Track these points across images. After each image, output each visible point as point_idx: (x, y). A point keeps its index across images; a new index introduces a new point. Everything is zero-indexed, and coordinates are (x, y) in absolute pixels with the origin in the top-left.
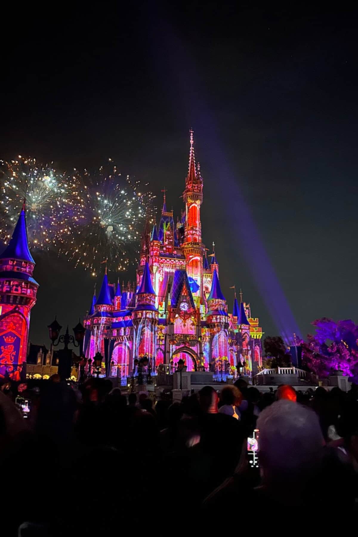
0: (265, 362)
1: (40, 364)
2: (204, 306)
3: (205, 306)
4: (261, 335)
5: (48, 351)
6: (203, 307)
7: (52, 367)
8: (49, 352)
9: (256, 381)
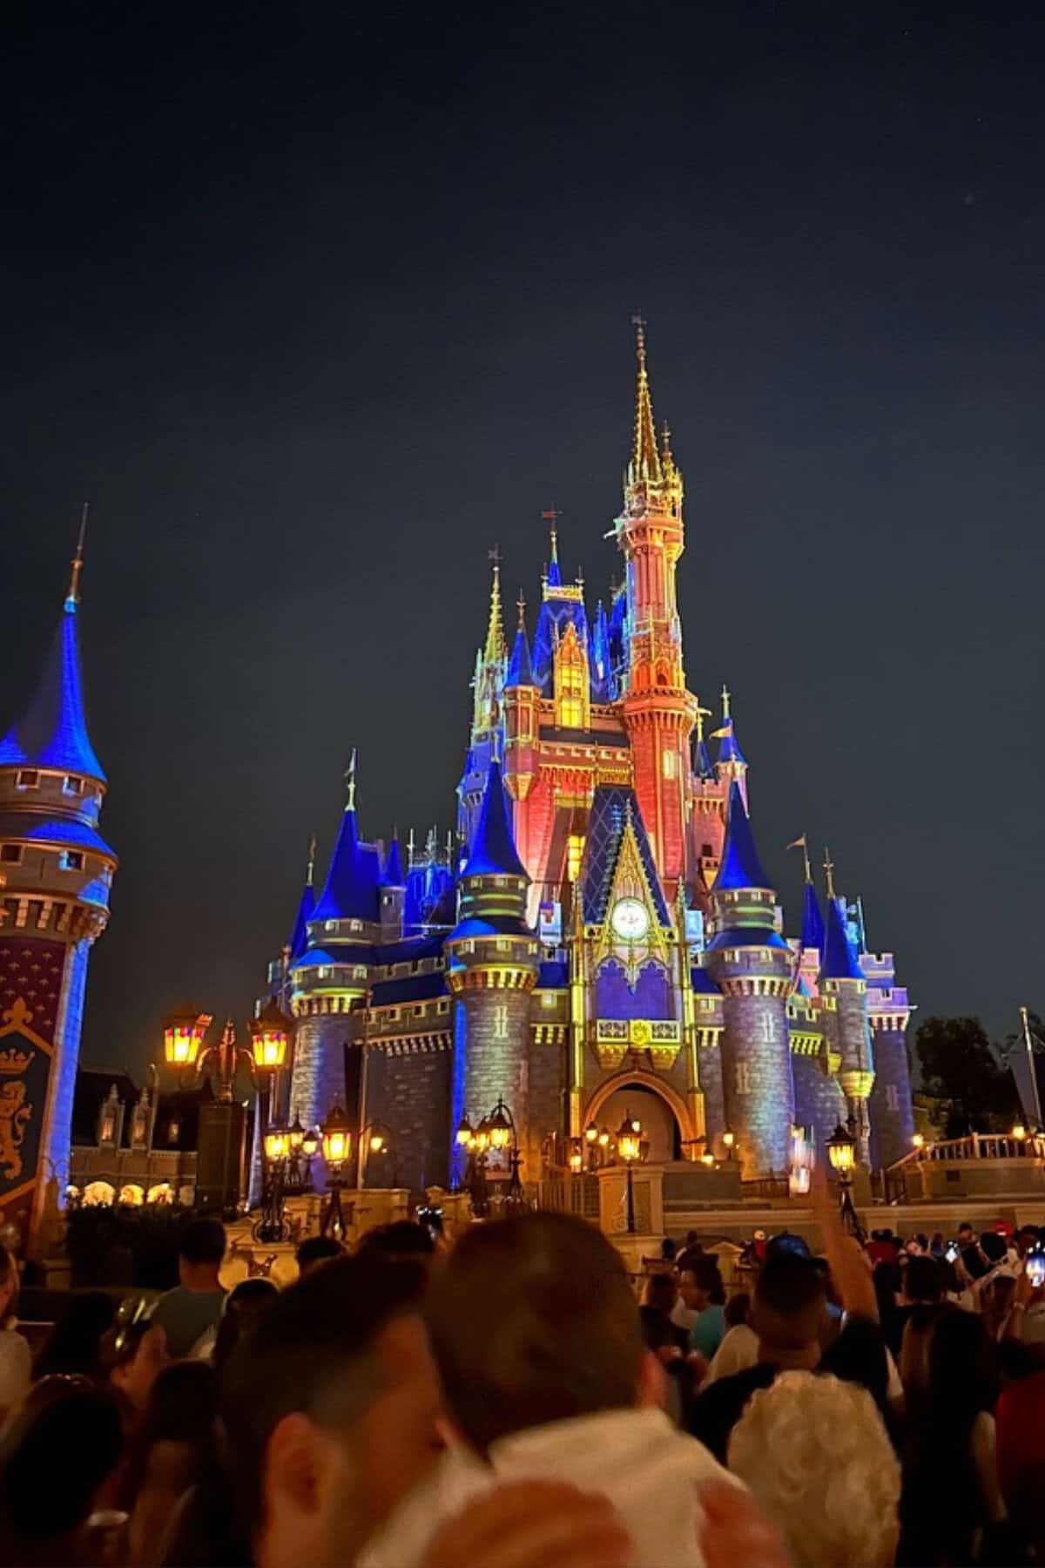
0: (923, 1113)
1: (111, 1145)
2: (700, 913)
3: (703, 914)
4: (907, 1016)
5: (138, 1095)
6: (697, 916)
7: (152, 1155)
8: (145, 1099)
9: (896, 1186)
